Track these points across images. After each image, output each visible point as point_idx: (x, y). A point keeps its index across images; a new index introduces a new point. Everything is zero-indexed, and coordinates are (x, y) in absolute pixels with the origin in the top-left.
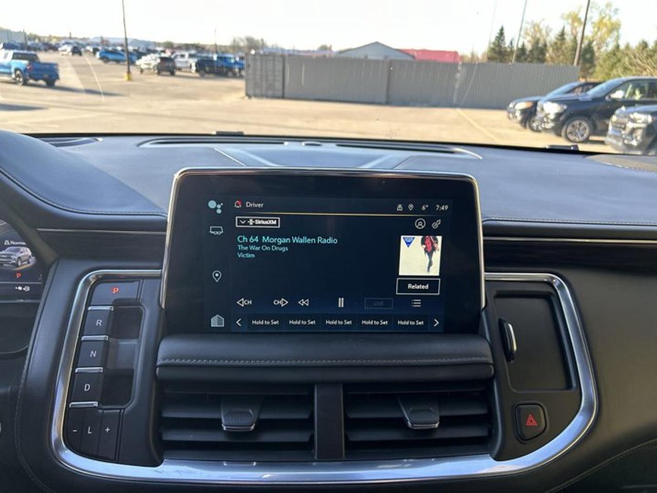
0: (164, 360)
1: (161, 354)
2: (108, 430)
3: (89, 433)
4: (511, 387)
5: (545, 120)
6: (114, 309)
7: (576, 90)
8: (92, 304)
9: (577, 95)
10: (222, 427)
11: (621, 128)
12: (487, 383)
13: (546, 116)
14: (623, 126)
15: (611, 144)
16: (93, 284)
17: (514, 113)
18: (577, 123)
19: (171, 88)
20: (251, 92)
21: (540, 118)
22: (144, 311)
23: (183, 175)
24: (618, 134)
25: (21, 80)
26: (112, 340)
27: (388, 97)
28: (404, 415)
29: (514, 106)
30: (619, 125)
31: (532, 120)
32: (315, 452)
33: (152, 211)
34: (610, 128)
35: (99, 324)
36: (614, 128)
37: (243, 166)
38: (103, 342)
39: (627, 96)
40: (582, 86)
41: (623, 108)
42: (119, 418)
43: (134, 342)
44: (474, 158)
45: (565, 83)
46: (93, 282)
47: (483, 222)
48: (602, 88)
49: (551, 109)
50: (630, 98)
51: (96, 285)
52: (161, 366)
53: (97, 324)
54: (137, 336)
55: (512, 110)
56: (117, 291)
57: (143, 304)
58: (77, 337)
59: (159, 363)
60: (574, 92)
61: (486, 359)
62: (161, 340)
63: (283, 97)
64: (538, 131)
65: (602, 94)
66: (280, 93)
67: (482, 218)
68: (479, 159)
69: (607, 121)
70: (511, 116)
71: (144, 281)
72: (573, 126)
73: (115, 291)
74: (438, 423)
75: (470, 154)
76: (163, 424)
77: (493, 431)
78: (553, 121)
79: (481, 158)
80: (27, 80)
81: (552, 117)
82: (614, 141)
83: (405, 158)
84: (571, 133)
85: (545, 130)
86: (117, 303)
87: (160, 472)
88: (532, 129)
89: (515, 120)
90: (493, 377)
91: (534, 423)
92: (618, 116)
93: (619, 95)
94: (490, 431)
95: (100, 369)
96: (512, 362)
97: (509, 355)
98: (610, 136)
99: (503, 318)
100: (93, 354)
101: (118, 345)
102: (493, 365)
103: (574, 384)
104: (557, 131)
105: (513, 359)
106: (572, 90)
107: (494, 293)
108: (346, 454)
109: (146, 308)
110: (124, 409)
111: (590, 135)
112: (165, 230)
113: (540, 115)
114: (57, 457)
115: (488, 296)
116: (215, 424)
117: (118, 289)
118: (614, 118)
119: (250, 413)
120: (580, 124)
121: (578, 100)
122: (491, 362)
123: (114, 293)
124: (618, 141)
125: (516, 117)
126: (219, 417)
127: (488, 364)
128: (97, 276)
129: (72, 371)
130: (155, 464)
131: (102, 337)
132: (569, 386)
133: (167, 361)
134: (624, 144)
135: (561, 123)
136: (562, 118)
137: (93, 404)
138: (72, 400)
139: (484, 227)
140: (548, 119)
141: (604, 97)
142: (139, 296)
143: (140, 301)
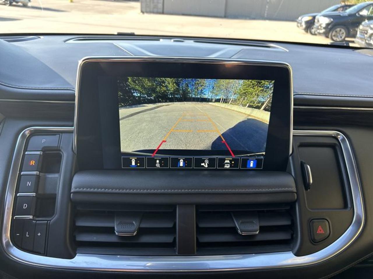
0: (76, 188)
1: (73, 185)
2: (39, 234)
3: (27, 236)
4: (307, 207)
5: (320, 27)
6: (43, 154)
7: (339, 9)
8: (28, 150)
9: (340, 13)
10: (115, 233)
11: (365, 33)
12: (292, 205)
13: (320, 25)
14: (366, 32)
15: (358, 43)
16: (28, 137)
17: (301, 23)
18: (338, 29)
19: (96, 7)
20: (144, 10)
21: (317, 26)
22: (63, 155)
23: (85, 62)
24: (363, 37)
25: (8, 2)
26: (41, 174)
27: (226, 13)
28: (235, 225)
29: (302, 19)
30: (363, 32)
31: (311, 28)
32: (177, 249)
33: (66, 87)
34: (358, 33)
35: (32, 164)
36: (361, 33)
37: (133, 56)
38: (35, 176)
39: (369, 13)
40: (343, 7)
41: (366, 21)
42: (47, 226)
43: (56, 175)
44: (284, 51)
45: (333, 5)
46: (28, 136)
47: (294, 95)
48: (355, 9)
49: (323, 21)
50: (371, 15)
51: (31, 138)
52: (74, 193)
53: (31, 164)
54: (58, 171)
55: (300, 22)
56: (44, 141)
57: (62, 150)
58: (18, 172)
59: (72, 191)
60: (337, 11)
61: (292, 189)
62: (74, 174)
63: (163, 13)
64: (315, 34)
65: (355, 12)
66: (161, 11)
67: (294, 93)
68: (286, 51)
69: (356, 29)
70: (299, 25)
71: (63, 134)
72: (336, 32)
73: (43, 141)
74: (259, 231)
75: (280, 48)
76: (76, 230)
77: (294, 236)
78: (324, 28)
79: (288, 51)
80: (12, 2)
81: (324, 25)
82: (360, 41)
83: (238, 51)
84: (334, 36)
85: (320, 34)
86: (45, 150)
87: (74, 263)
88: (311, 33)
89: (301, 28)
90: (296, 201)
91: (322, 232)
92: (363, 26)
93: (364, 13)
94: (292, 235)
95: (34, 194)
96: (309, 190)
97: (307, 186)
98: (358, 38)
99: (304, 161)
100: (29, 184)
101: (46, 178)
102: (296, 193)
103: (349, 206)
104: (326, 35)
105: (309, 189)
106: (336, 10)
107: (298, 144)
108: (197, 251)
109: (64, 153)
110: (50, 221)
111: (346, 37)
112: (74, 100)
113: (316, 24)
114: (7, 252)
115: (294, 146)
116: (110, 231)
117: (45, 140)
118: (361, 27)
119: (133, 223)
120: (340, 30)
121: (340, 15)
122: (295, 191)
123: (43, 142)
124: (363, 41)
125: (302, 26)
126: (113, 226)
127: (293, 192)
128: (31, 131)
129: (15, 195)
130: (71, 257)
131: (35, 173)
132: (345, 206)
133: (77, 190)
134: (366, 43)
135: (329, 30)
136: (329, 27)
137: (29, 217)
138: (15, 215)
139: (294, 99)
140: (321, 27)
141: (355, 14)
142: (59, 145)
143: (60, 148)
